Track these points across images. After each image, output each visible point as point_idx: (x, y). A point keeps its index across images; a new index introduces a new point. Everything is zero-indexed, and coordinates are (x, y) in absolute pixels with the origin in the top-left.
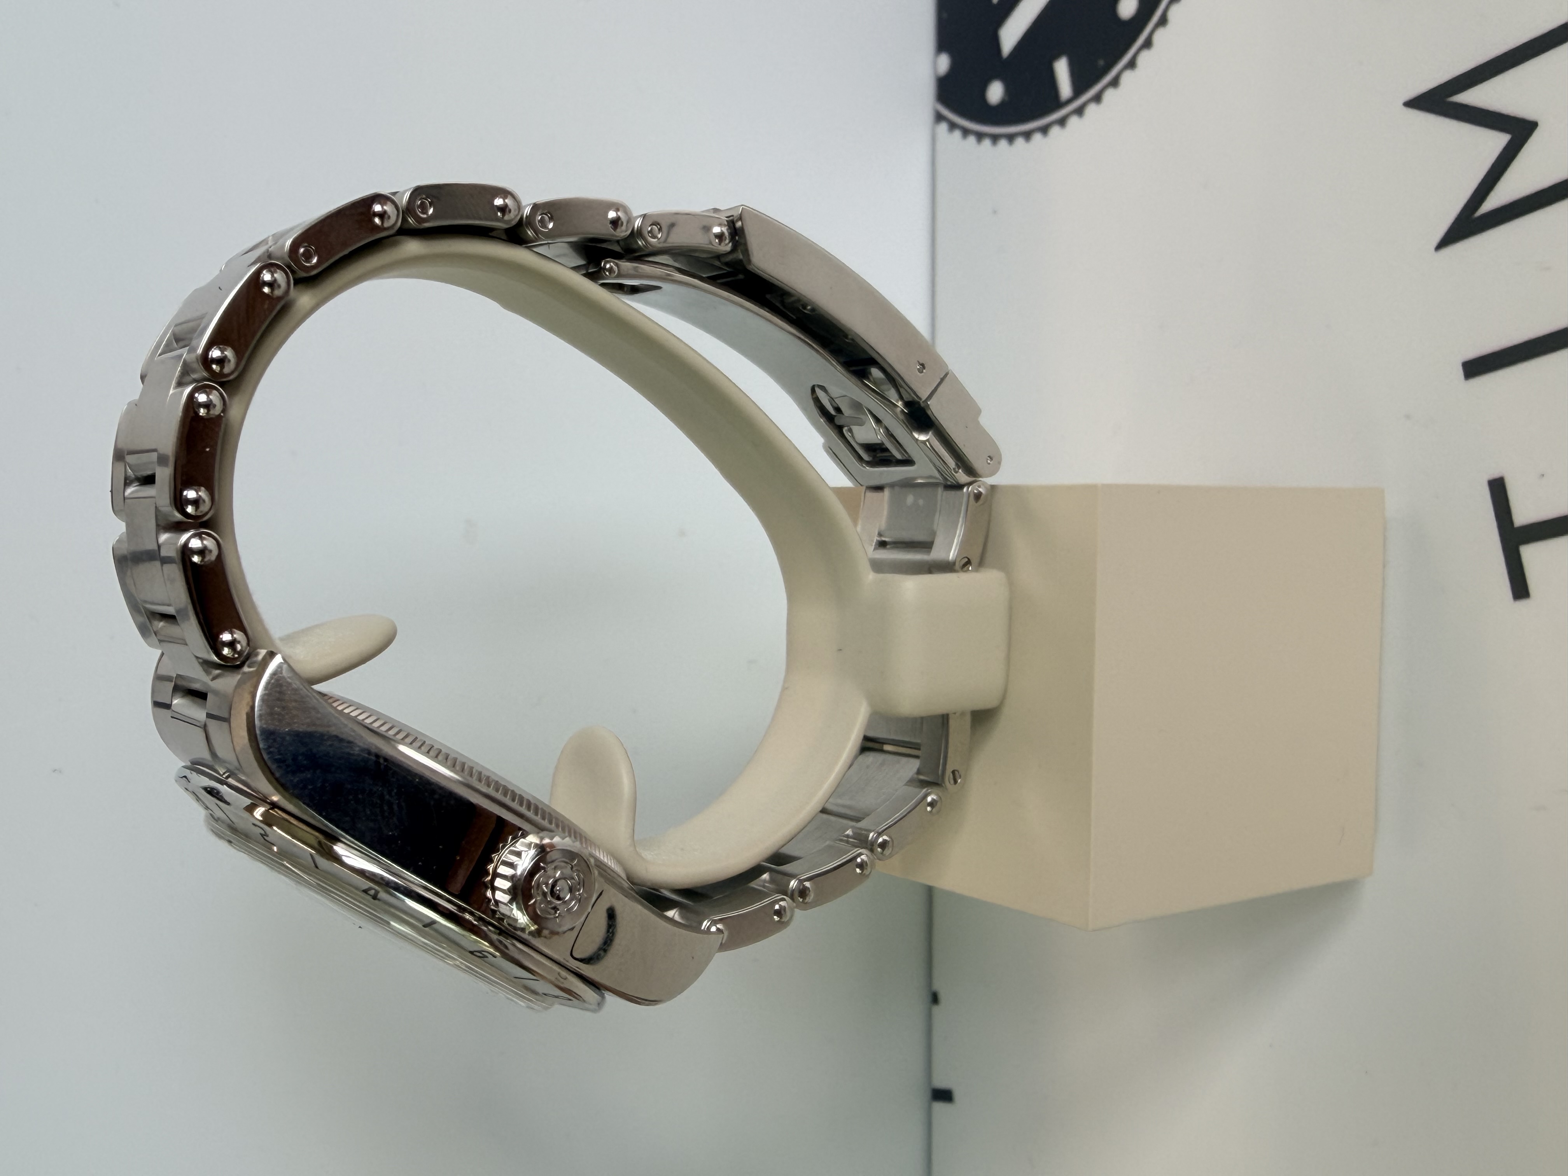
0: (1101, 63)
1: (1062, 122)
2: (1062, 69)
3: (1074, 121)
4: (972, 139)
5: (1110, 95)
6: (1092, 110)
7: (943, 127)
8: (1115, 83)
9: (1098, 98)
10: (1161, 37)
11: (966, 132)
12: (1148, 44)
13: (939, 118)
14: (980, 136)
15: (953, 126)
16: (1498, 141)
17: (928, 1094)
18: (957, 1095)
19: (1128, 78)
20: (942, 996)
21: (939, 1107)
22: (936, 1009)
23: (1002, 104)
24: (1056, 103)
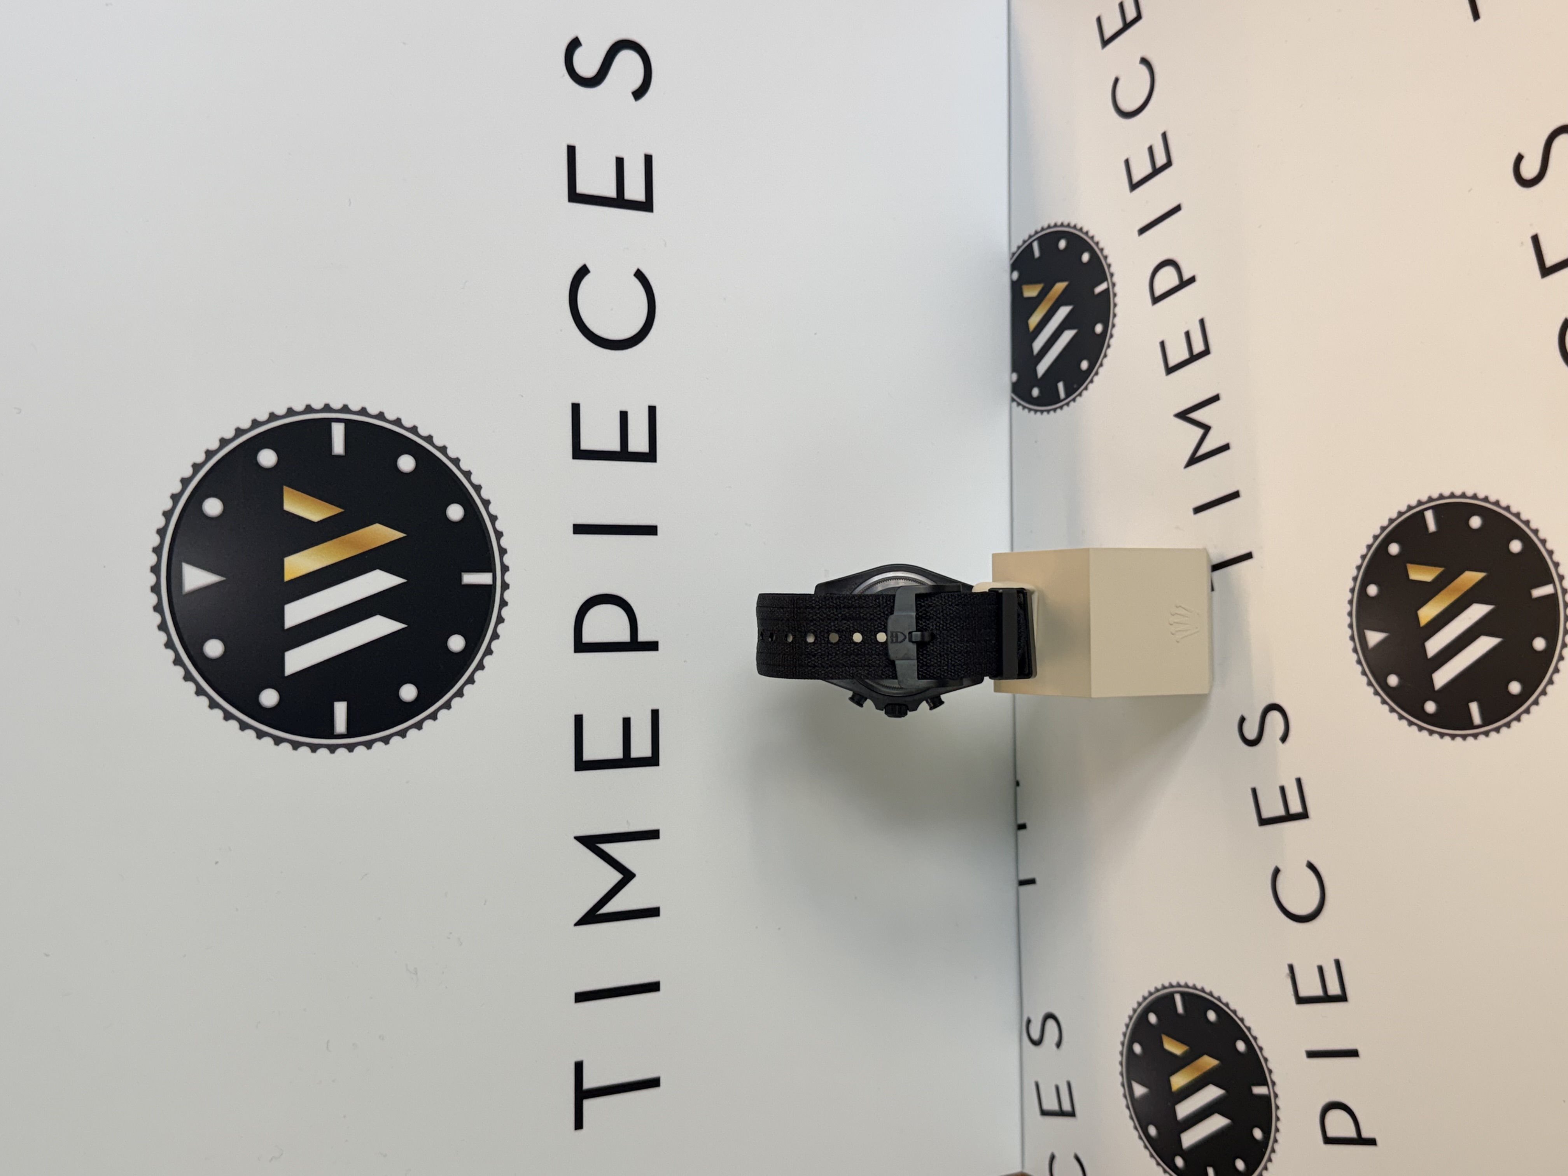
0: (1075, 386)
1: (1061, 407)
2: (1061, 386)
3: (1065, 408)
4: (1026, 410)
5: (1078, 399)
6: (1072, 404)
7: (1015, 404)
8: (1080, 395)
9: (1074, 400)
10: (1096, 379)
11: (1024, 407)
12: (1092, 381)
13: (1013, 400)
14: (1030, 410)
15: (1019, 404)
16: (1200, 432)
17: (1015, 827)
18: (1028, 826)
19: (1085, 393)
20: (1021, 784)
21: (1022, 833)
22: (1018, 788)
23: (1038, 398)
24: (1059, 401)
